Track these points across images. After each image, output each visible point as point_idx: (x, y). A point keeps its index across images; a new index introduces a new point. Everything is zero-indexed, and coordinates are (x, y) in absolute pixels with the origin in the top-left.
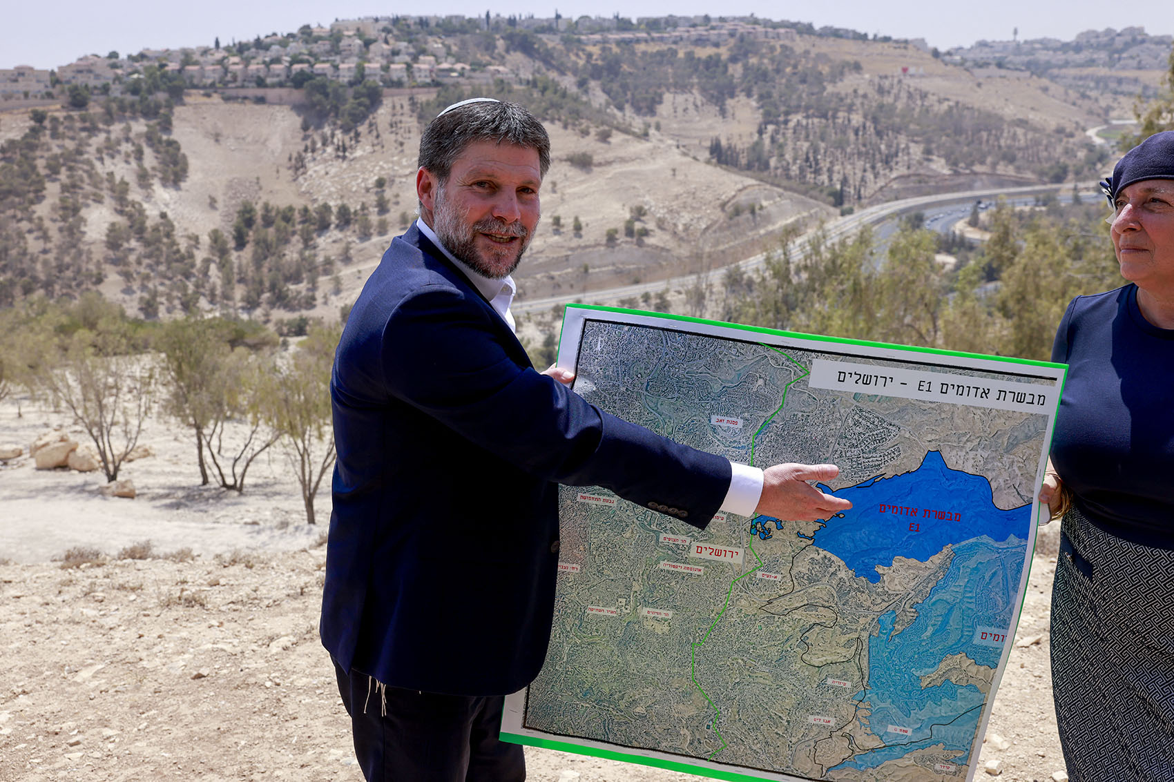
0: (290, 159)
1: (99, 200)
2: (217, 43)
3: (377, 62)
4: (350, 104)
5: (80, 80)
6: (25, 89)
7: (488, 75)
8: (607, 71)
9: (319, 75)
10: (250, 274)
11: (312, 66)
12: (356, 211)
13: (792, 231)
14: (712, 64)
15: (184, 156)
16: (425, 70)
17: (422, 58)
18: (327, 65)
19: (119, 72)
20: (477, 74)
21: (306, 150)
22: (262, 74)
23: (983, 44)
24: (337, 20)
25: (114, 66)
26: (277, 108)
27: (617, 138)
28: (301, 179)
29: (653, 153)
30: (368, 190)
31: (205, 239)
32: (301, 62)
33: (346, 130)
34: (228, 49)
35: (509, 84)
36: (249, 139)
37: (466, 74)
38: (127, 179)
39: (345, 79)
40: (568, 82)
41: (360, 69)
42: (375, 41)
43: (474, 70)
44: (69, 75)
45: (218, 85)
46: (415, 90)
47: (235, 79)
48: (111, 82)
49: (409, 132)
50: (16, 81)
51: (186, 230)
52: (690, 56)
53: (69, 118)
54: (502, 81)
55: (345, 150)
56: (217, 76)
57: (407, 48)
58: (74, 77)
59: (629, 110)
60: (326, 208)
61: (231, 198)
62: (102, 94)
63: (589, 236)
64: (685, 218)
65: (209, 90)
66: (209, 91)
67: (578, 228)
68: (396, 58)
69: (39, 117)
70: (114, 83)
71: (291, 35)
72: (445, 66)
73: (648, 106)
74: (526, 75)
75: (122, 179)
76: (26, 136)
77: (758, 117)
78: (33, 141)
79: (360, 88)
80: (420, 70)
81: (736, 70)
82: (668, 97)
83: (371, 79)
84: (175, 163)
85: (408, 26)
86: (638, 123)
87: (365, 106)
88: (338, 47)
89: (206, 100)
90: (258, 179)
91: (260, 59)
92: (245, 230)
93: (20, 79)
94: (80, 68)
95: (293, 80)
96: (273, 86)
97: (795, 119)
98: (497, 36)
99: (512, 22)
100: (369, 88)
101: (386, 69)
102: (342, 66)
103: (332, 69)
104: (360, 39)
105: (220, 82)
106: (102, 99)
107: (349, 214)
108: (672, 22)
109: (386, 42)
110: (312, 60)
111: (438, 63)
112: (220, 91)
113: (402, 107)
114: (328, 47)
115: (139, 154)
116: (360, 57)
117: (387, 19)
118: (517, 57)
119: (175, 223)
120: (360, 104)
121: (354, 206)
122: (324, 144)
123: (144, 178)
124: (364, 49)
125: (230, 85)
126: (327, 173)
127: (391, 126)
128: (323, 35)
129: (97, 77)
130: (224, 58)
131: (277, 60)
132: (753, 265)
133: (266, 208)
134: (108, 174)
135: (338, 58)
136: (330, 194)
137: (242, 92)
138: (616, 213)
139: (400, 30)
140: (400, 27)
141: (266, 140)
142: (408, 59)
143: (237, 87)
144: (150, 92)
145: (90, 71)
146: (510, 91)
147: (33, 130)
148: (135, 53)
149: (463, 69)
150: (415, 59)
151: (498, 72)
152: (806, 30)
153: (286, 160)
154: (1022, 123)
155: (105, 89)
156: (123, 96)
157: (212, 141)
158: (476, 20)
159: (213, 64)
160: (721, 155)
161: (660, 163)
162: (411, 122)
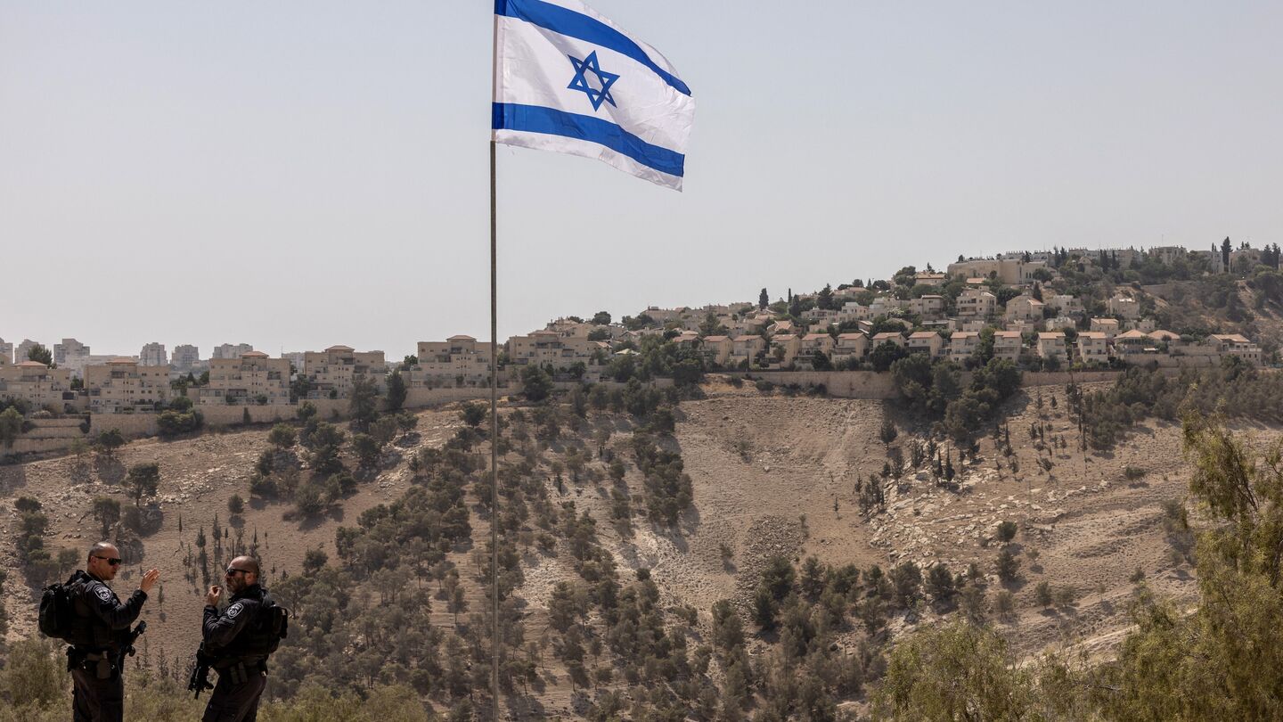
0: (858, 488)
1: (547, 547)
2: (764, 296)
3: (1017, 328)
4: (964, 398)
5: (542, 357)
6: (459, 372)
7: (1212, 350)
9: (916, 349)
10: (774, 678)
11: (907, 336)
12: (960, 579)
15: (688, 480)
16: (1099, 341)
17: (1095, 321)
18: (931, 334)
19: (603, 345)
20: (1192, 349)
21: (885, 474)
22: (824, 349)
24: (961, 258)
25: (600, 336)
26: (844, 403)
28: (873, 523)
30: (984, 544)
31: (707, 615)
32: (891, 328)
33: (956, 441)
34: (779, 308)
35: (1250, 365)
36: (795, 453)
37: (1171, 349)
38: (593, 514)
39: (959, 352)
41: (988, 340)
42: (1018, 293)
43: (1186, 341)
44: (525, 350)
45: (753, 366)
46: (1077, 376)
47: (780, 355)
48: (586, 361)
49: (1064, 446)
50: (448, 359)
51: (677, 599)
53: (518, 416)
54: (1237, 360)
55: (951, 473)
56: (753, 352)
57: (1073, 304)
58: (532, 354)
60: (910, 571)
61: (757, 550)
62: (572, 379)
65: (738, 373)
66: (740, 375)
68: (1050, 324)
69: (474, 416)
70: (591, 363)
71: (883, 285)
72: (1135, 334)
75: (586, 514)
76: (452, 444)
78: (460, 451)
79: (986, 371)
80: (1089, 341)
83: (1004, 356)
84: (674, 489)
85: (1082, 268)
87: (990, 400)
88: (954, 304)
89: (732, 389)
90: (803, 519)
91: (824, 324)
92: (774, 603)
93: (454, 357)
94: (543, 340)
95: (872, 358)
96: (841, 367)
99: (1270, 257)
100: (999, 371)
101: (1032, 340)
102: (956, 335)
103: (939, 338)
104: (993, 291)
105: (756, 362)
106: (572, 386)
107: (949, 582)
109: (1038, 296)
110: (908, 325)
111: (1123, 328)
112: (755, 375)
113: (1054, 403)
114: (937, 304)
115: (618, 473)
116: (990, 321)
117: (1044, 256)
119: (661, 588)
120: (981, 399)
121: (958, 570)
122: (916, 464)
123: (621, 515)
124: (997, 307)
125: (772, 366)
126: (917, 513)
127: (1034, 436)
128: (931, 283)
129: (568, 352)
130: (769, 322)
131: (851, 326)
133: (812, 567)
134: (564, 505)
135: (952, 323)
136: (919, 549)
137: (791, 378)
139: (1065, 274)
140: (1066, 269)
141: (823, 455)
142: (1071, 323)
143: (783, 369)
144: (645, 377)
145: (557, 344)
146: (1252, 377)
147: (463, 434)
148: (634, 316)
149: (1166, 338)
150: (1085, 324)
151: (1232, 343)
153: (852, 489)
155: (577, 372)
156: (604, 383)
157: (737, 457)
158: (1205, 253)
159: (748, 334)
162: (1066, 428)
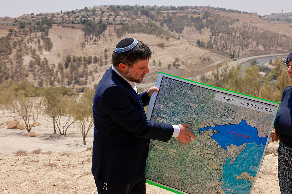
0: (81, 44)
1: (27, 54)
2: (61, 12)
3: (105, 17)
4: (98, 29)
5: (23, 21)
6: (7, 23)
7: (136, 22)
8: (169, 21)
9: (89, 21)
10: (69, 75)
11: (87, 18)
12: (99, 58)
13: (219, 65)
14: (198, 19)
15: (51, 42)
16: (119, 20)
17: (118, 17)
18: (91, 18)
19: (34, 19)
20: (133, 21)
21: (85, 41)
22: (74, 20)
23: (273, 14)
24: (94, 6)
25: (32, 17)
26: (78, 29)
27: (171, 39)
28: (84, 49)
29: (181, 43)
30: (102, 53)
31: (57, 65)
32: (85, 17)
33: (97, 36)
34: (64, 13)
35: (142, 24)
36: (70, 38)
37: (130, 21)
38: (35, 48)
39: (96, 22)
40: (158, 24)
41: (101, 20)
42: (105, 12)
43: (132, 20)
44: (20, 19)
45: (61, 23)
46: (116, 25)
47: (66, 22)
48: (31, 22)
49: (114, 37)
50: (5, 21)
51: (51, 63)
52: (191, 17)
53: (20, 31)
54: (140, 23)
55: (96, 42)
56: (61, 21)
57: (114, 14)
58: (21, 20)
59: (174, 32)
60: (91, 57)
61: (64, 54)
62: (29, 25)
63: (163, 66)
64: (190, 61)
65: (59, 24)
66: (59, 25)
67: (160, 64)
68: (111, 17)
69: (11, 31)
70: (32, 22)
71: (82, 10)
72: (124, 19)
73: (180, 31)
74: (146, 22)
75: (34, 48)
76: (7, 36)
77: (210, 34)
78: (9, 37)
79: (100, 25)
80: (117, 20)
81: (204, 21)
82: (185, 28)
83: (104, 22)
84: (49, 44)
85: (114, 8)
86: (177, 35)
87: (102, 29)
88: (95, 13)
89: (58, 27)
90: (72, 49)
91: (73, 16)
92: (68, 63)
93: (6, 20)
94: (23, 18)
95: (82, 22)
96: (77, 24)
97: (220, 34)
98: (139, 11)
99: (143, 7)
100: (103, 25)
101: (108, 19)
102: (96, 19)
103: (93, 19)
104: (101, 11)
105: (62, 22)
106: (29, 26)
107: (97, 59)
108: (187, 8)
109: (108, 12)
110: (87, 17)
111: (122, 18)
112: (62, 25)
113: (112, 30)
114: (92, 13)
115: (39, 41)
116: (101, 16)
117: (108, 6)
118: (144, 17)
119: (49, 61)
120: (100, 29)
122: (90, 40)
123: (40, 48)
124: (102, 14)
125: (65, 23)
126: (91, 48)
127: (109, 35)
128: (90, 10)
129: (28, 20)
130: (63, 16)
131: (78, 17)
132: (209, 74)
133: (74, 57)
134: (30, 47)
135: (95, 16)
136: (92, 53)
137: (68, 25)
138: (171, 60)
139: (112, 9)
140: (112, 8)
141: (74, 38)
142: (114, 17)
143: (66, 24)
144: (42, 25)
145: (26, 18)
146: (142, 26)
147: (9, 34)
148: (38, 14)
149: (129, 20)
150: (116, 17)
151: (139, 21)
152: (224, 10)
153: (80, 44)
154: (284, 36)
155: (30, 23)
156: (35, 26)
157: (59, 38)
158: (133, 6)
159: (60, 17)
160: (200, 44)
161: (183, 46)
162: (114, 34)
